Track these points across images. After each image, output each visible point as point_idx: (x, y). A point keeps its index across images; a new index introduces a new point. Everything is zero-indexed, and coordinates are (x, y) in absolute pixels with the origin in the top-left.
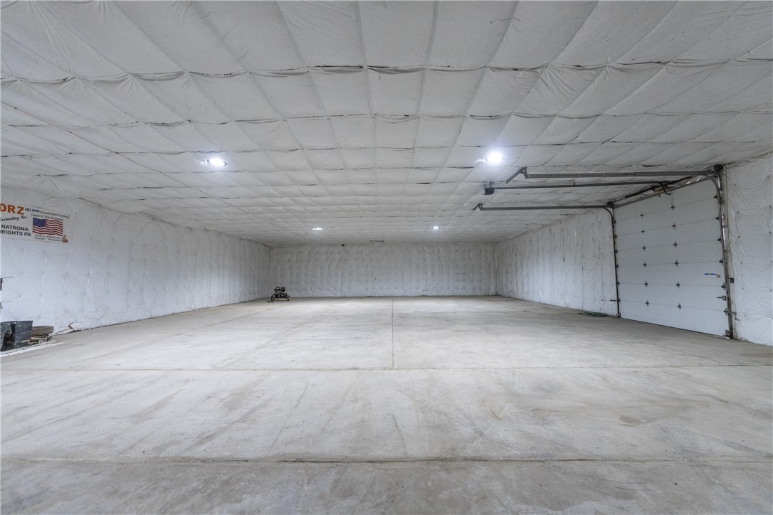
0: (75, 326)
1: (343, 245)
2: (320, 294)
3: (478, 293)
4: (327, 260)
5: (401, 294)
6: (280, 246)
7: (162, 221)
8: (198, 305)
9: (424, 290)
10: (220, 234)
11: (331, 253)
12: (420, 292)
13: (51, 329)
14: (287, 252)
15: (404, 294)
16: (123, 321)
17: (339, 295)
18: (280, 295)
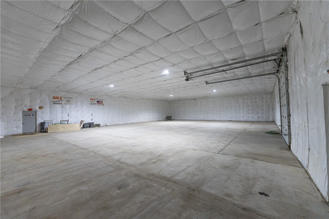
0: (106, 125)
1: (194, 99)
2: (186, 119)
3: (261, 120)
4: (189, 105)
5: (219, 120)
6: (173, 101)
7: (128, 98)
8: (141, 121)
9: (230, 118)
10: (148, 99)
11: (190, 103)
12: (228, 119)
13: (100, 124)
14: (176, 103)
15: (221, 120)
16: (118, 124)
17: (193, 119)
18: (169, 118)
